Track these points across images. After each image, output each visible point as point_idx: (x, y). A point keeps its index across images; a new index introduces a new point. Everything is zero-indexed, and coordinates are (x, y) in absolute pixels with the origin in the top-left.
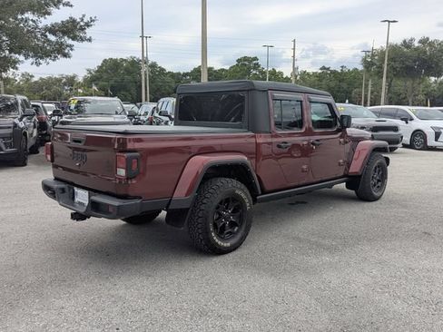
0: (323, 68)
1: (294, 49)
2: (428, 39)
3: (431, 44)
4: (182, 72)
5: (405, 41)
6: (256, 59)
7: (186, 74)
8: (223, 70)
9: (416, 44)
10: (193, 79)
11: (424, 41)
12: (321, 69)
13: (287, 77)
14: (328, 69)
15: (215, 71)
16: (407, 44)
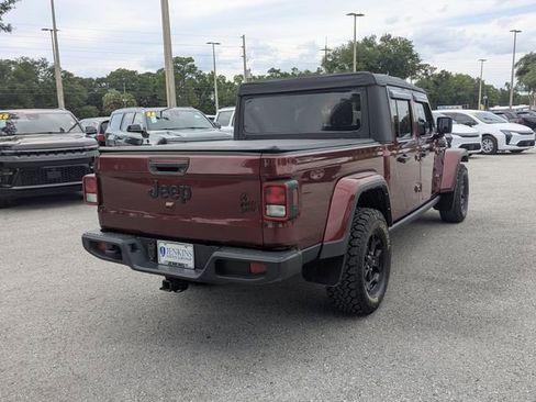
0: (272, 70)
1: (244, 47)
2: (390, 36)
3: (394, 42)
4: (95, 78)
5: (366, 39)
6: (190, 60)
7: (100, 81)
8: (149, 74)
9: (378, 42)
10: (111, 87)
11: (386, 39)
12: (269, 71)
13: (229, 83)
14: (278, 71)
15: (139, 76)
16: (368, 42)
